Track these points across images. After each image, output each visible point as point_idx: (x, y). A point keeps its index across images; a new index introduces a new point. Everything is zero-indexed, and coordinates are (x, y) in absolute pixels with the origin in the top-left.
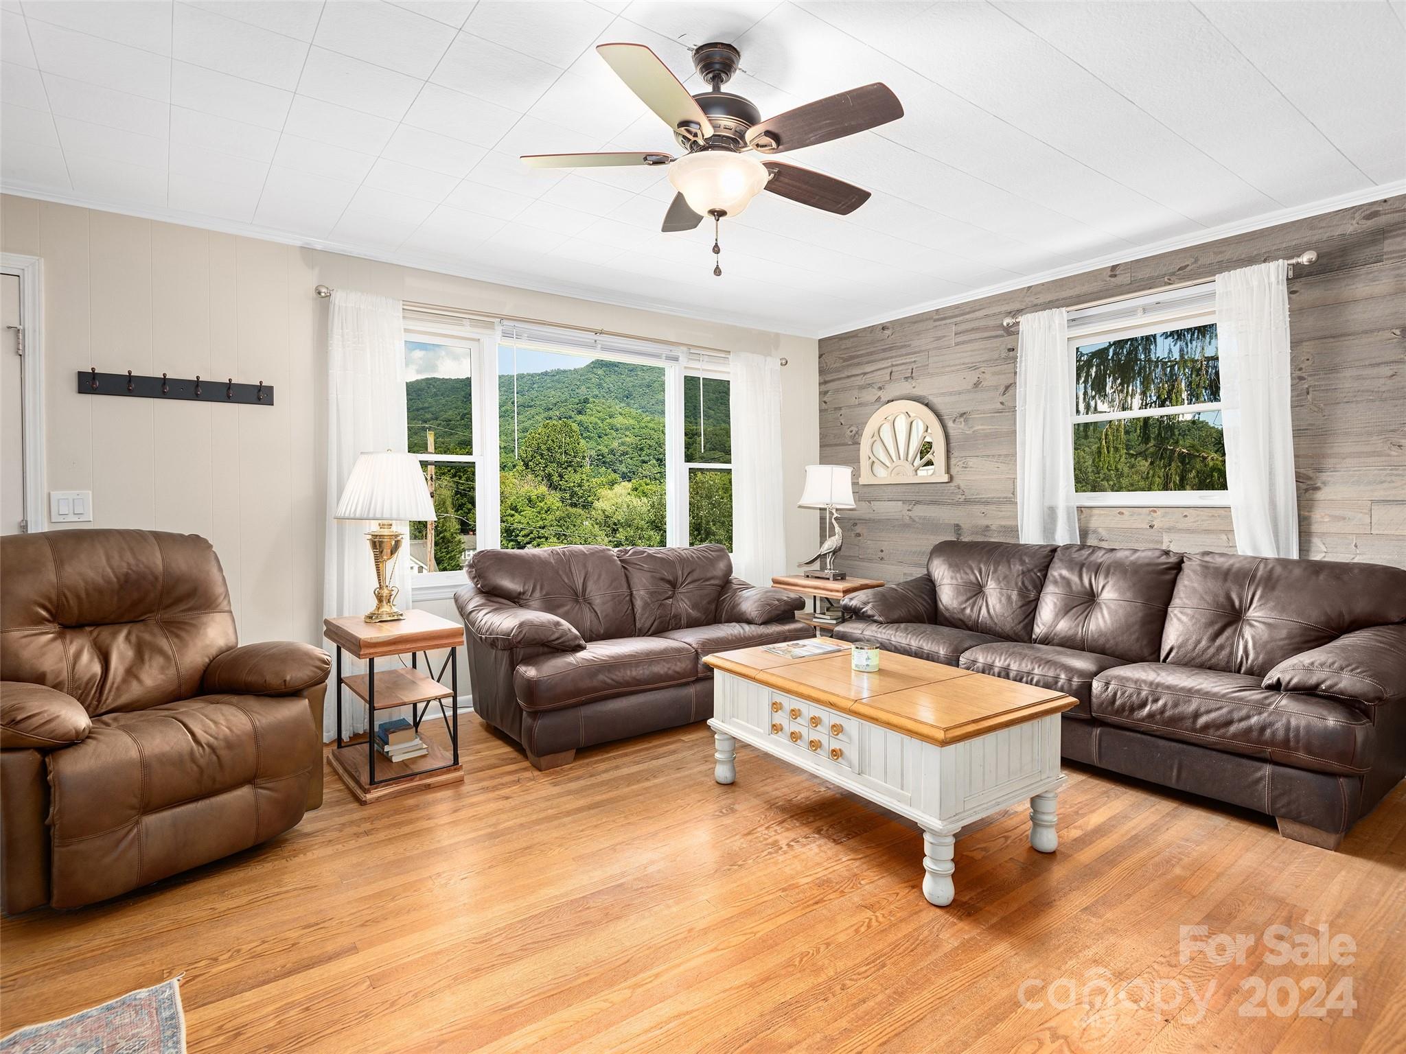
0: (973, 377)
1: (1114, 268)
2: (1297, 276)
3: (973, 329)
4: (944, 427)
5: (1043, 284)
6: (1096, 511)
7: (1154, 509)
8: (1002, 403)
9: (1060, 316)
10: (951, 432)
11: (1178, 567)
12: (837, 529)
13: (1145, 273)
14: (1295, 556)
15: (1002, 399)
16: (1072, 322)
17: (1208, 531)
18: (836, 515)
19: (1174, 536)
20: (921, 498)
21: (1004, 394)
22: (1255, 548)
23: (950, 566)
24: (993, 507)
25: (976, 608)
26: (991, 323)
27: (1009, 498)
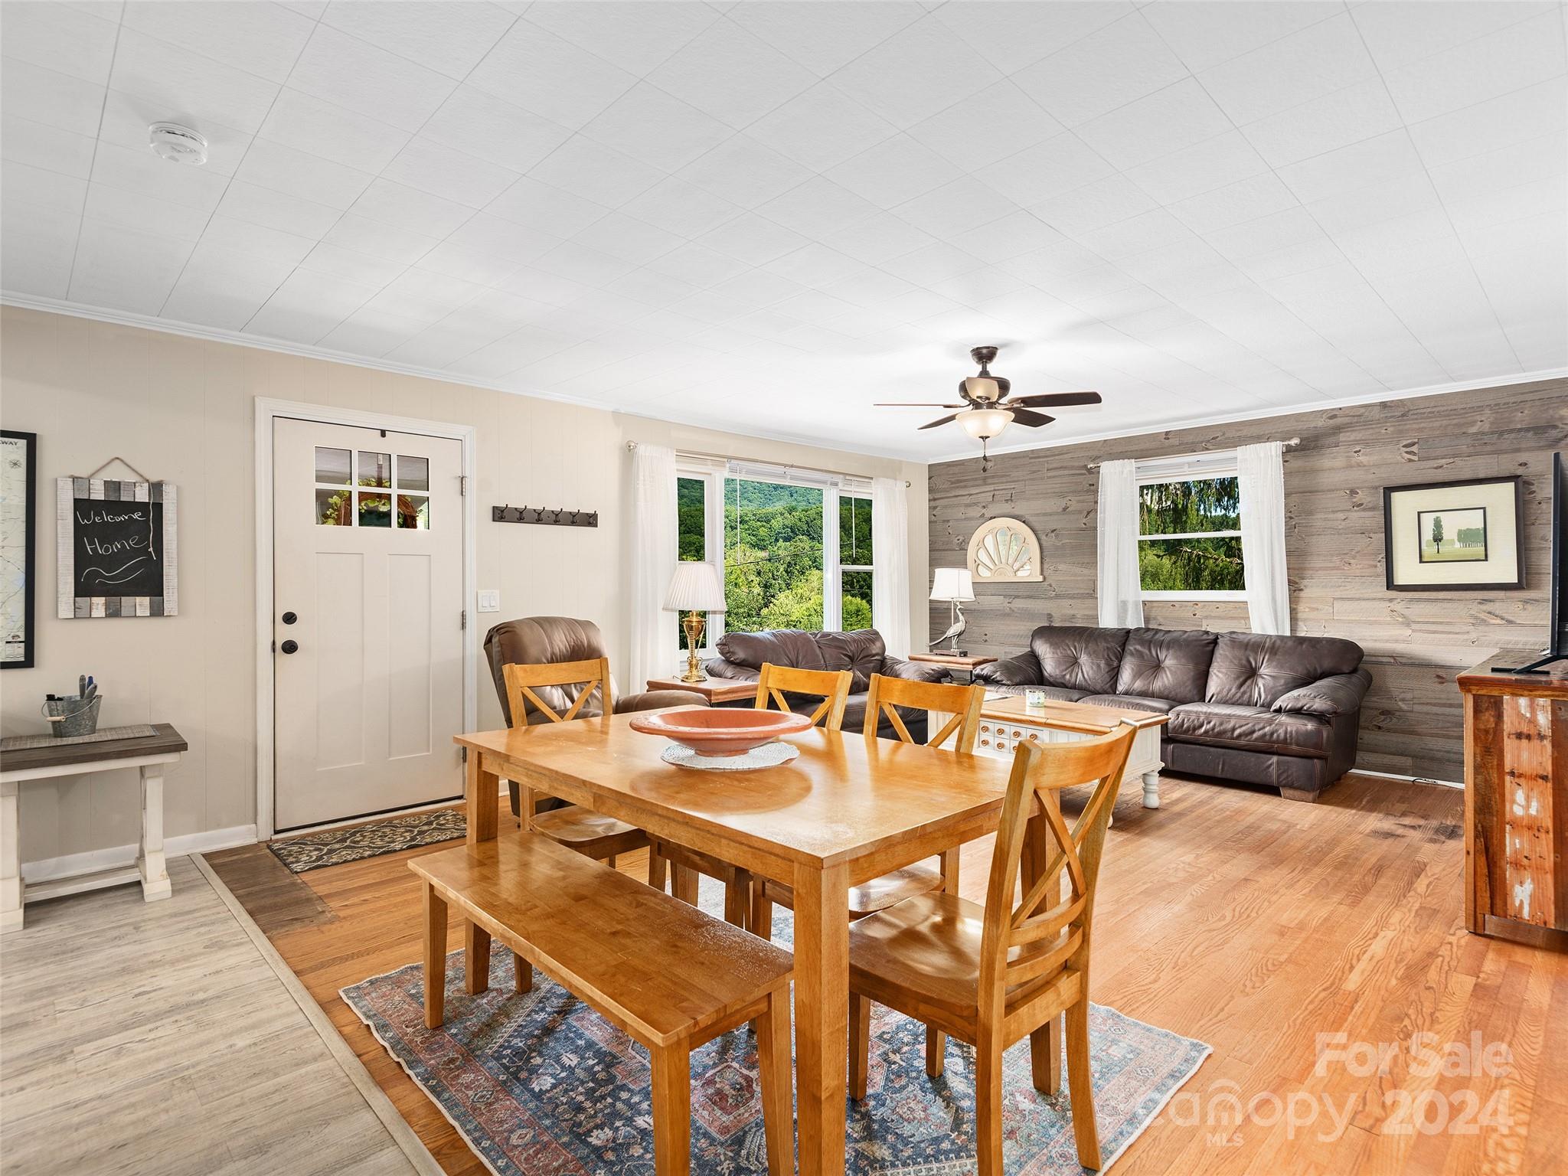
0: (1063, 503)
1: (1167, 433)
2: (1288, 451)
4: (1039, 540)
5: (1115, 439)
6: (1155, 604)
7: (1194, 602)
8: (1085, 524)
9: (1130, 465)
10: (1044, 544)
11: (1215, 642)
12: (961, 617)
13: (1190, 439)
14: (1288, 633)
15: (1084, 521)
16: (1139, 468)
17: (1232, 618)
18: (959, 607)
19: (1209, 621)
20: (1020, 594)
21: (1087, 516)
22: (1263, 628)
23: (1051, 644)
24: (1078, 601)
25: (1074, 675)
26: (1076, 464)
27: (1091, 594)
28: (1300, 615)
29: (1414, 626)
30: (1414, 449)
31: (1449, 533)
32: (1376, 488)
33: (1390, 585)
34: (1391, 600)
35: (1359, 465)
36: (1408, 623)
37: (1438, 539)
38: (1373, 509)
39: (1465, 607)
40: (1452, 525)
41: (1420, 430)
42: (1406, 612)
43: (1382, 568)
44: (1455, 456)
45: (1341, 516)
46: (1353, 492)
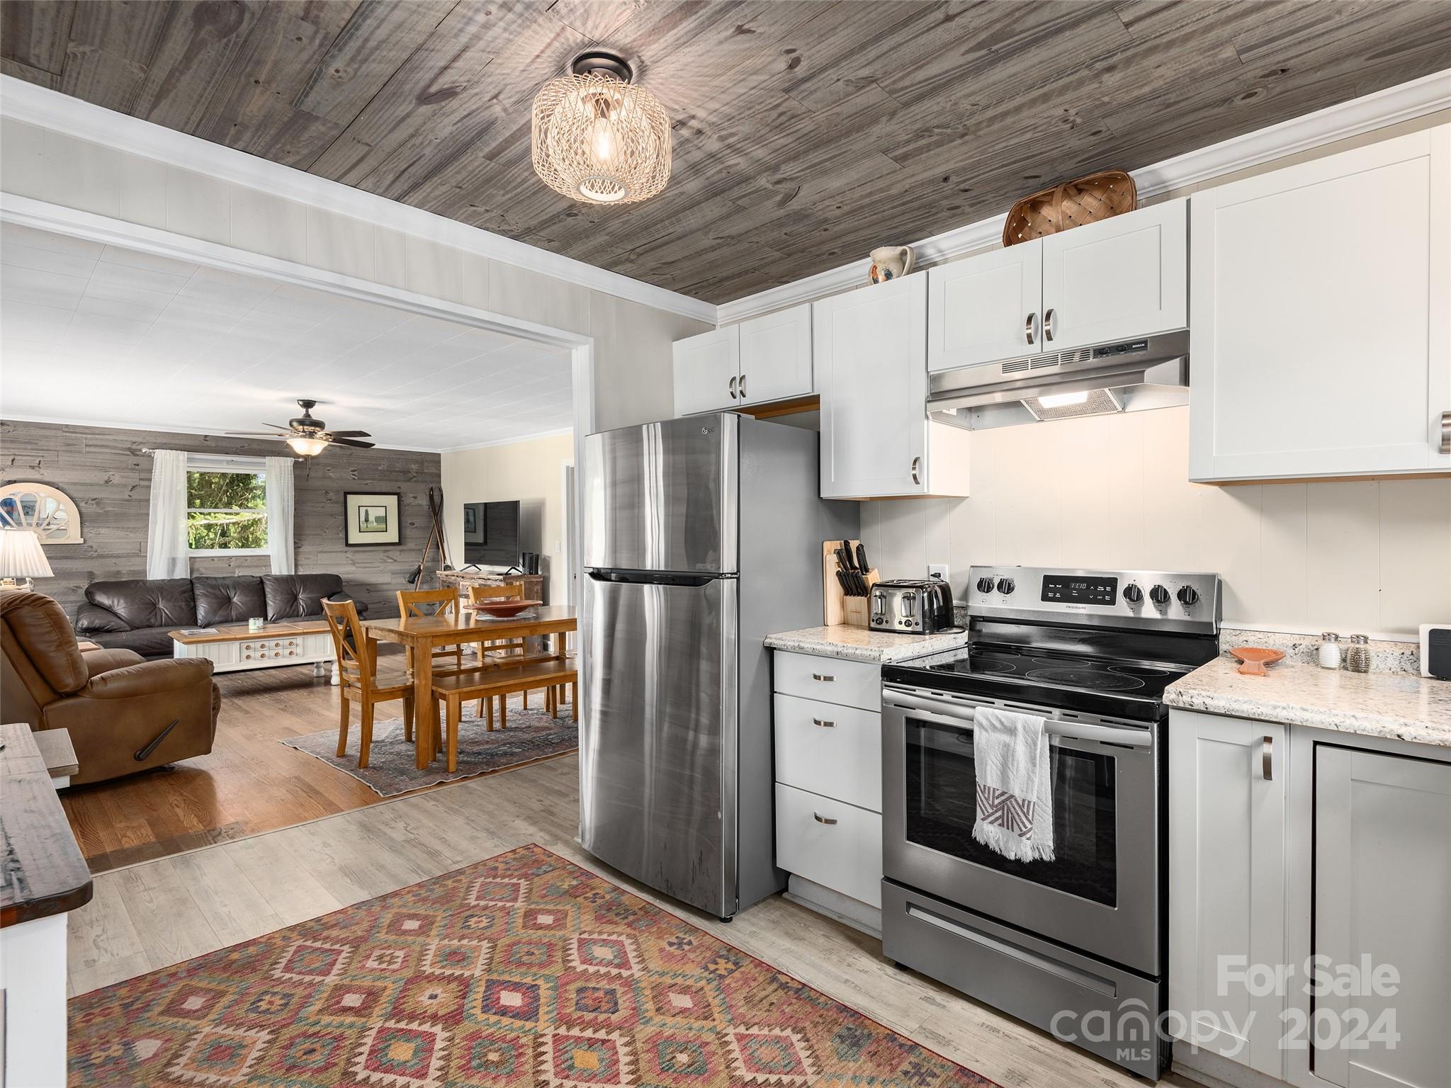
0: (105, 476)
1: (206, 436)
3: (102, 446)
4: (79, 507)
6: (199, 560)
7: (230, 558)
8: (130, 496)
9: (183, 455)
10: (86, 513)
13: (224, 444)
15: (129, 493)
16: (190, 460)
17: (256, 566)
21: (131, 490)
22: (280, 571)
24: (123, 559)
26: (120, 445)
27: (141, 553)
28: (299, 562)
29: (357, 565)
30: (355, 473)
31: (371, 518)
32: (338, 491)
33: (347, 545)
34: (346, 552)
35: (330, 478)
36: (354, 563)
37: (367, 520)
38: (337, 503)
39: (379, 554)
40: (374, 513)
41: (358, 464)
42: (353, 558)
43: (342, 535)
44: (373, 480)
45: (321, 505)
46: (327, 493)
